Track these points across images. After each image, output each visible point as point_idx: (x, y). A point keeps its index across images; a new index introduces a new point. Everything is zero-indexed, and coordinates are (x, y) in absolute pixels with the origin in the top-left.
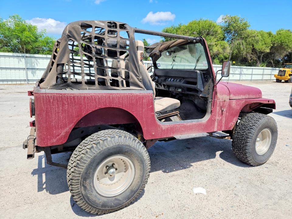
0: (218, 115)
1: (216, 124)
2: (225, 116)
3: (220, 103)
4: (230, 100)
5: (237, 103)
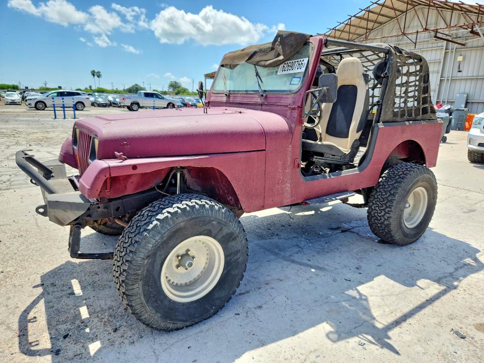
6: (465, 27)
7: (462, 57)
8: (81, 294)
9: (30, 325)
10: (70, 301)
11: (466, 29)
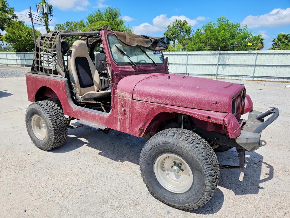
0: (121, 114)
1: (119, 123)
2: (128, 118)
3: (120, 101)
4: (133, 99)
5: (143, 105)
8: (241, 172)
9: (269, 173)
10: (248, 172)
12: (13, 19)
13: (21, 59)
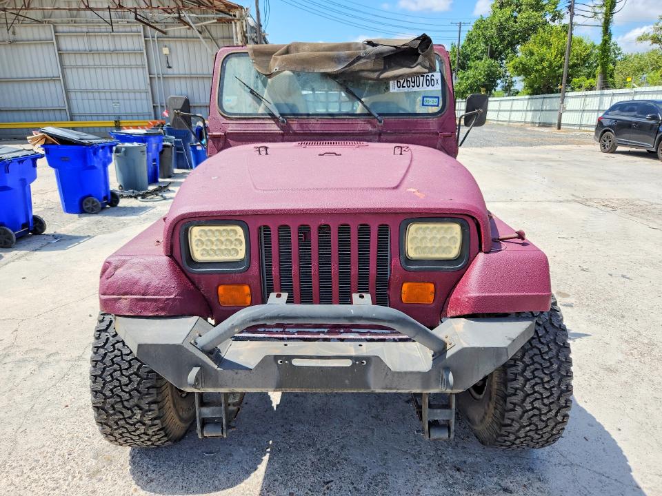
6: (169, 11)
7: (167, 49)
11: (169, 13)
12: (554, 21)
13: (534, 110)
